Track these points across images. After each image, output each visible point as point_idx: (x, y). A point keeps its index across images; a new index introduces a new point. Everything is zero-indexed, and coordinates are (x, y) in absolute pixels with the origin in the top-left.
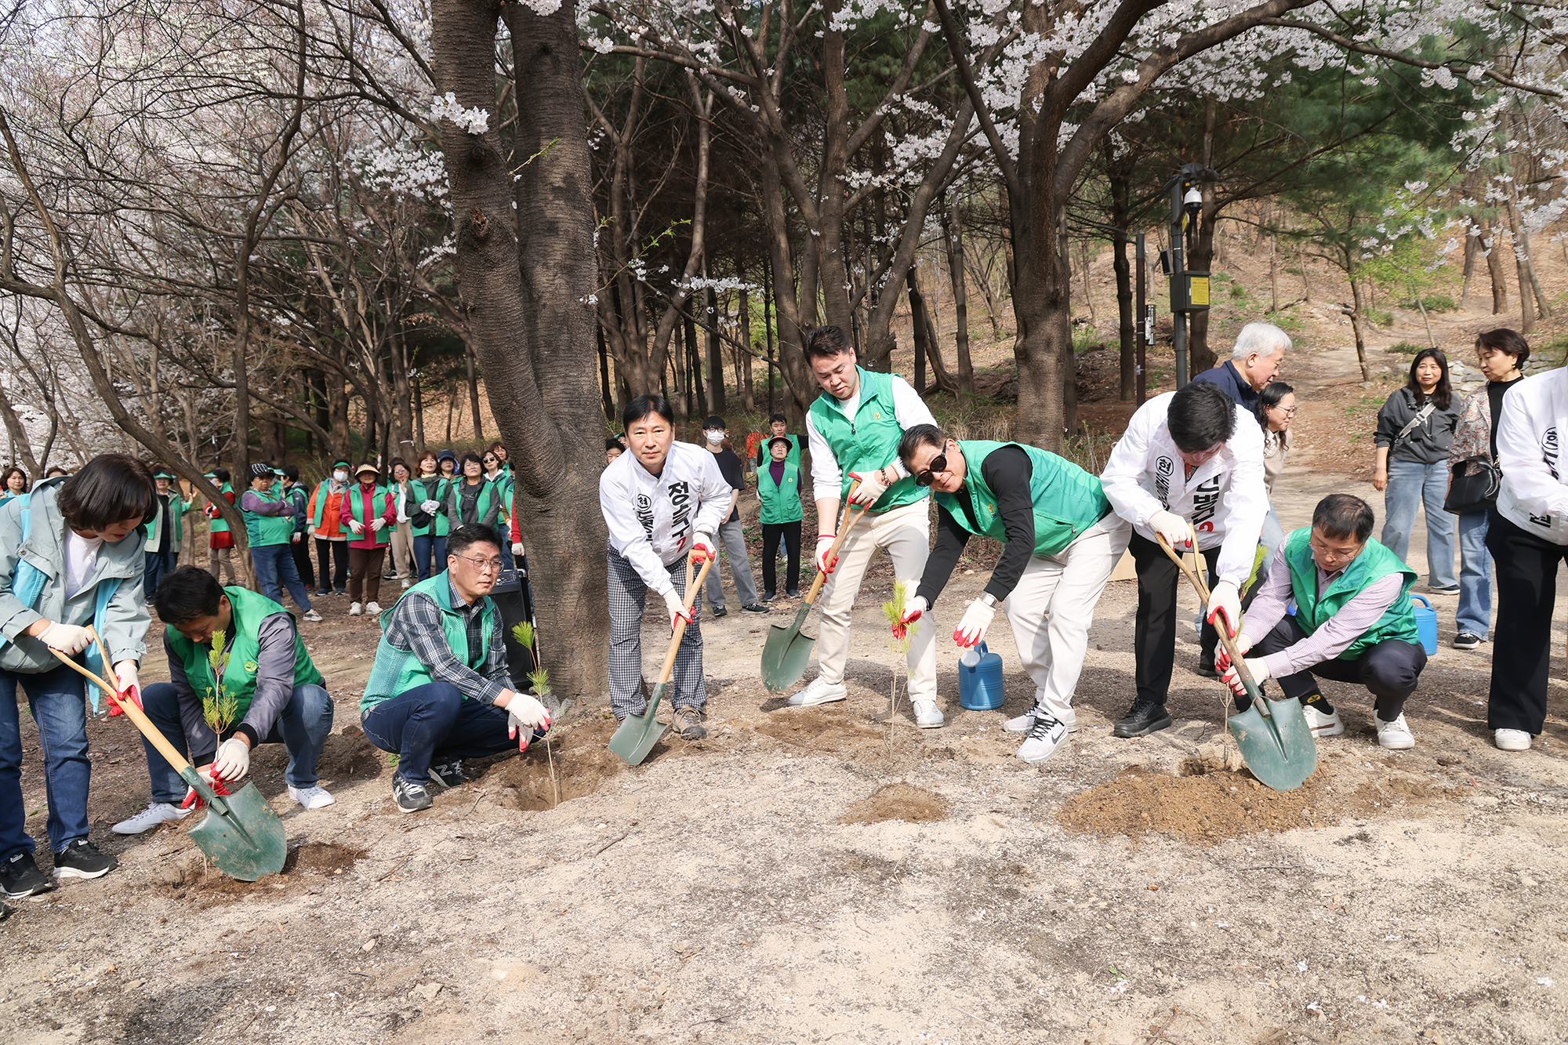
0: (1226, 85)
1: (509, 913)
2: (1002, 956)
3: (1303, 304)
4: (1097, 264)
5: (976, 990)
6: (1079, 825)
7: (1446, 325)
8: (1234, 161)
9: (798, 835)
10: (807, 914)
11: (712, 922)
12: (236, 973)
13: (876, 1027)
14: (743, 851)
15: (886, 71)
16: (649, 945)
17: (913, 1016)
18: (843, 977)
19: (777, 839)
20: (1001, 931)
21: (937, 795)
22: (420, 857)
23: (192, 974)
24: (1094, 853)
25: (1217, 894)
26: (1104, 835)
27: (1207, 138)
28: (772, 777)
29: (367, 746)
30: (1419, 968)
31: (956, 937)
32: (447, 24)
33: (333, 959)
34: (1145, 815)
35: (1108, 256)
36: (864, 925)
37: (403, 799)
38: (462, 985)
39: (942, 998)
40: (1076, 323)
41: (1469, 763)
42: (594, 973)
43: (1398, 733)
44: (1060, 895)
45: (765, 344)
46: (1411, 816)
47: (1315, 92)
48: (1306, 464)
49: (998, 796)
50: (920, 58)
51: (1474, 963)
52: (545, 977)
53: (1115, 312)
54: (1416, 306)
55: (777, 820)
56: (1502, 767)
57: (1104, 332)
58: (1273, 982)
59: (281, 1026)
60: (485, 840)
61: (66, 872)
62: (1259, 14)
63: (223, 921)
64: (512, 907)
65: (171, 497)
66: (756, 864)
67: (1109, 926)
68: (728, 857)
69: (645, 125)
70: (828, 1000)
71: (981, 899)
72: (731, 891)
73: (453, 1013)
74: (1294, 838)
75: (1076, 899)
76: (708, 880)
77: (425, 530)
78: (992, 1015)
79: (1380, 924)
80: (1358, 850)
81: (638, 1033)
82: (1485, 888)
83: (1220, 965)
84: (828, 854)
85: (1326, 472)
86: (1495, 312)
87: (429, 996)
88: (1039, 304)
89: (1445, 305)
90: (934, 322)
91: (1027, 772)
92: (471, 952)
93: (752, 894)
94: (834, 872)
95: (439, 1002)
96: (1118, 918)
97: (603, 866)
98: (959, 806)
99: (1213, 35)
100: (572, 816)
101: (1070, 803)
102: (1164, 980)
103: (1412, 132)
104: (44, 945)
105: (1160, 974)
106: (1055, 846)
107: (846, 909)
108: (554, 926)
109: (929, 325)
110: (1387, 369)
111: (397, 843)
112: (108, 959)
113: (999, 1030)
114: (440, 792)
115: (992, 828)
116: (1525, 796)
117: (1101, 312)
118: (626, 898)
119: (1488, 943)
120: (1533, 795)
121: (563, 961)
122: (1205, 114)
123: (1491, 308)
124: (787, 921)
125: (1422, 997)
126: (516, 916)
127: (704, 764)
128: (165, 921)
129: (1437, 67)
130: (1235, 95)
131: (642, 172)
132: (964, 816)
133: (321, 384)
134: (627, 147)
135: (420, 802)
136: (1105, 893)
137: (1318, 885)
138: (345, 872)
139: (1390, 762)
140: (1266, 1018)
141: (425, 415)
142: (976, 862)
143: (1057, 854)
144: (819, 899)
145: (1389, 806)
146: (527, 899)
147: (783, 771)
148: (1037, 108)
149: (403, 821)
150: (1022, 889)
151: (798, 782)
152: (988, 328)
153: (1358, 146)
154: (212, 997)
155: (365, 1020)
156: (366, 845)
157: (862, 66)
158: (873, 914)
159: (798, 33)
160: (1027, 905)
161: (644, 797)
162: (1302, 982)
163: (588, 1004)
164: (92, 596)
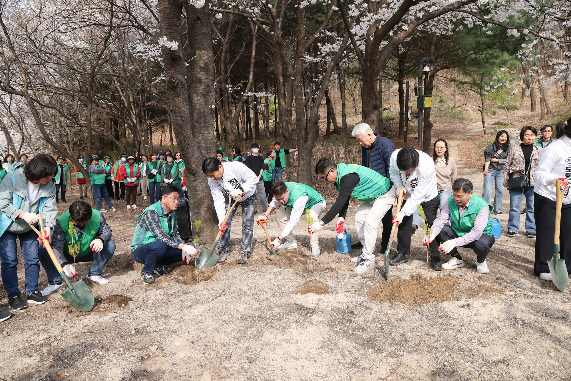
0: (440, 29)
1: (180, 322)
2: (345, 343)
3: (465, 106)
4: (393, 89)
5: (336, 354)
6: (373, 297)
7: (514, 115)
8: (442, 56)
9: (279, 297)
10: (281, 326)
11: (248, 328)
12: (89, 341)
13: (302, 366)
14: (260, 302)
15: (320, 19)
16: (227, 335)
17: (314, 362)
18: (291, 349)
19: (272, 298)
20: (345, 334)
21: (326, 284)
22: (150, 301)
23: (74, 340)
24: (378, 307)
25: (418, 323)
26: (382, 301)
27: (433, 47)
28: (271, 276)
29: (132, 259)
30: (482, 351)
31: (330, 336)
32: (165, 11)
33: (121, 336)
34: (396, 294)
35: (396, 86)
36: (299, 330)
37: (145, 280)
38: (165, 347)
39: (324, 356)
40: (384, 110)
41: (506, 279)
42: (209, 344)
43: (484, 267)
44: (366, 322)
45: (274, 113)
46: (485, 298)
47: (471, 33)
48: (462, 164)
49: (347, 285)
50: (332, 15)
51: (500, 351)
52: (192, 345)
53: (398, 106)
54: (504, 108)
55: (272, 292)
56: (517, 281)
57: (394, 113)
58: (434, 355)
59: (105, 359)
60: (172, 295)
61: (30, 302)
62: (452, 7)
63: (84, 321)
64: (182, 320)
65: (64, 165)
66: (264, 307)
67: (381, 333)
68: (255, 304)
69: (233, 35)
70: (286, 356)
71: (339, 323)
72: (255, 317)
73: (161, 357)
74: (445, 304)
75: (371, 323)
76: (248, 312)
77: (153, 180)
78: (340, 363)
79: (470, 336)
80: (466, 310)
81: (223, 365)
82: (506, 324)
83: (417, 348)
84: (289, 304)
85: (469, 167)
86: (532, 111)
87: (154, 351)
88: (370, 108)
89: (514, 108)
90: (334, 107)
91: (358, 277)
92: (168, 336)
93: (262, 318)
94: (290, 311)
95: (157, 353)
96: (384, 330)
97: (212, 306)
98: (334, 289)
99: (435, 14)
100: (202, 288)
101: (371, 289)
102: (398, 353)
103: (504, 48)
104: (25, 328)
105: (397, 350)
106: (365, 304)
107: (294, 324)
108: (195, 327)
109: (332, 109)
110: (493, 130)
111: (143, 295)
112: (46, 333)
113: (342, 368)
114: (157, 277)
115: (344, 297)
116: (523, 292)
117: (393, 106)
118: (220, 318)
119: (505, 344)
120: (526, 292)
121: (198, 340)
122: (432, 39)
123: (530, 109)
124: (274, 328)
125: (481, 361)
126: (183, 323)
127: (248, 270)
128: (65, 321)
129: (513, 29)
130: (443, 33)
131: (232, 52)
132: (335, 292)
133: (116, 124)
134: (227, 44)
135: (150, 281)
136: (381, 322)
137: (452, 322)
138: (125, 305)
139: (480, 278)
140: (430, 367)
141: (153, 135)
142: (338, 309)
143: (366, 307)
144: (285, 320)
145: (477, 294)
146: (187, 317)
147: (274, 274)
148: (372, 39)
149: (145, 287)
150: (353, 319)
151: (279, 278)
152: (354, 110)
153: (485, 52)
154: (81, 348)
155: (132, 358)
156: (132, 296)
157: (311, 17)
158: (303, 326)
159: (289, 4)
160: (354, 325)
161: (227, 282)
162: (443, 355)
163: (206, 354)
164: (38, 203)
